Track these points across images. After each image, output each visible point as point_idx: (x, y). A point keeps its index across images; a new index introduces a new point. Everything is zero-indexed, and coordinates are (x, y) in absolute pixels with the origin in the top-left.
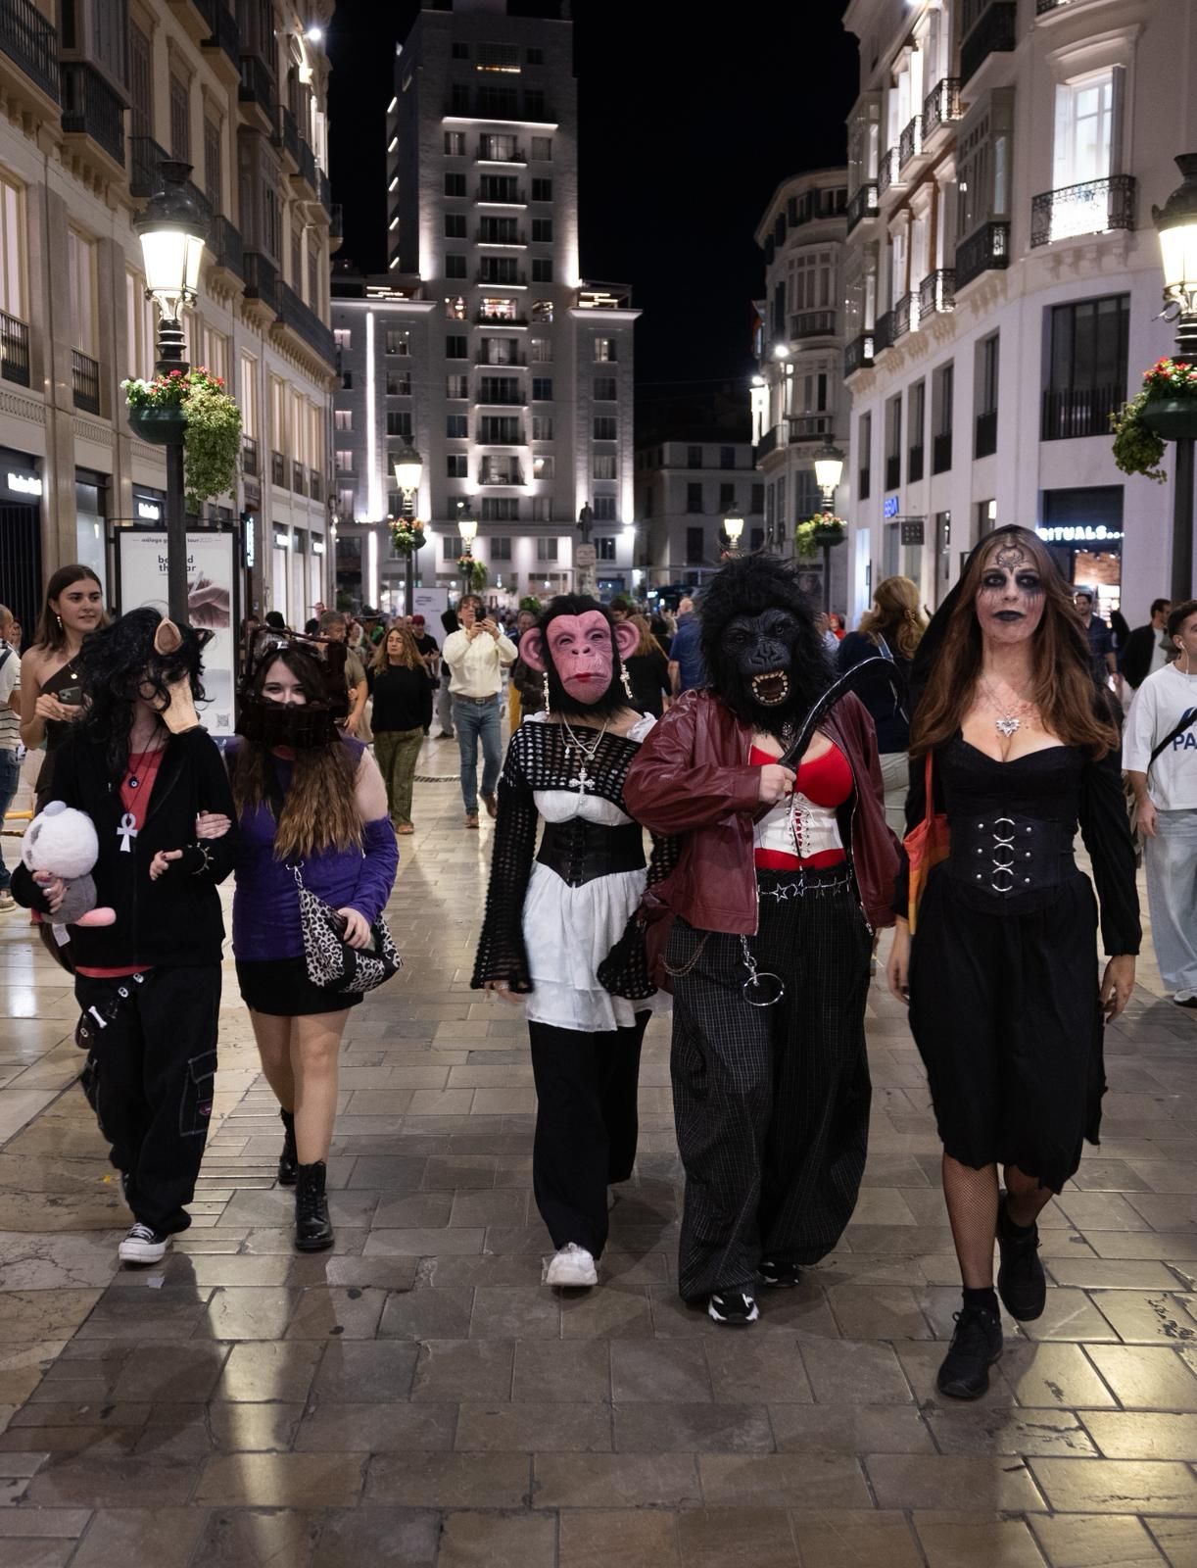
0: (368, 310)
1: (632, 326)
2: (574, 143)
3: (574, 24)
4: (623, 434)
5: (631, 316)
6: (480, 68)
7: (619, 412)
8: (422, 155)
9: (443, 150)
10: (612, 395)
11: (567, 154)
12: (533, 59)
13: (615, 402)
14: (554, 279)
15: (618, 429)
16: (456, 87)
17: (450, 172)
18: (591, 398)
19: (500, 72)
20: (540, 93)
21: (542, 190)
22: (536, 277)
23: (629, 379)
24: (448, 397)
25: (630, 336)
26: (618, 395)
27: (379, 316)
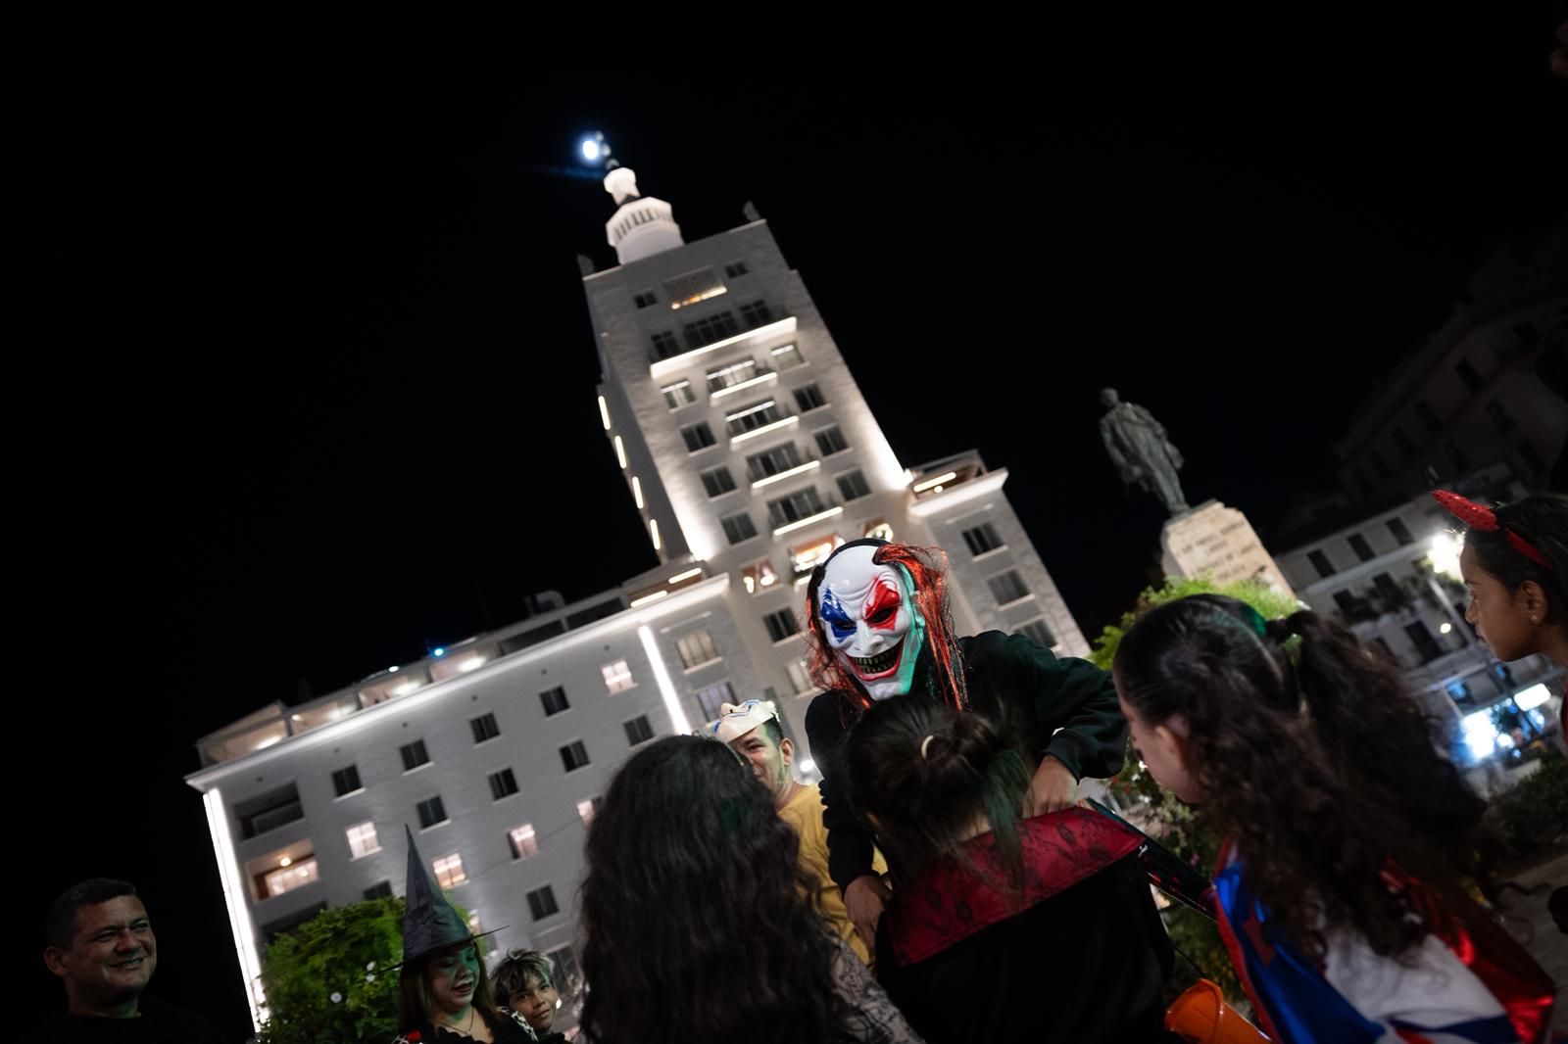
0: (639, 624)
1: (1002, 497)
2: (825, 333)
3: (770, 224)
4: (1062, 634)
5: (996, 481)
6: (676, 306)
7: (1043, 608)
8: (642, 423)
9: (667, 405)
10: (1022, 592)
11: (823, 347)
12: (735, 272)
13: (1030, 597)
14: (872, 486)
15: (1054, 631)
16: (656, 338)
17: (685, 426)
18: (995, 606)
19: (702, 301)
20: (760, 303)
21: (808, 399)
22: (849, 495)
23: (1034, 560)
24: (797, 692)
25: (1007, 507)
26: (1030, 587)
27: (656, 626)
